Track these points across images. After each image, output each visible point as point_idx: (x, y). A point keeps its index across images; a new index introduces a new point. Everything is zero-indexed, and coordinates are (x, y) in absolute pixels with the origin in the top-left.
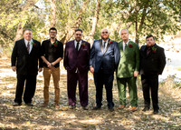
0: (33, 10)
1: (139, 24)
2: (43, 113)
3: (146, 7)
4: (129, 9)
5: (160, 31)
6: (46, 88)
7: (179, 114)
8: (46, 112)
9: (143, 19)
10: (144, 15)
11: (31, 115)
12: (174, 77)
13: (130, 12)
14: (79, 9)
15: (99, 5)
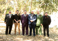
0: (10, 4)
1: (45, 9)
2: (12, 38)
3: (47, 3)
4: (42, 4)
5: (52, 11)
6: (15, 29)
7: (57, 38)
8: (13, 38)
9: (46, 7)
10: (46, 6)
11: (8, 39)
12: (56, 26)
13: (42, 5)
14: (25, 4)
15: (32, 2)
